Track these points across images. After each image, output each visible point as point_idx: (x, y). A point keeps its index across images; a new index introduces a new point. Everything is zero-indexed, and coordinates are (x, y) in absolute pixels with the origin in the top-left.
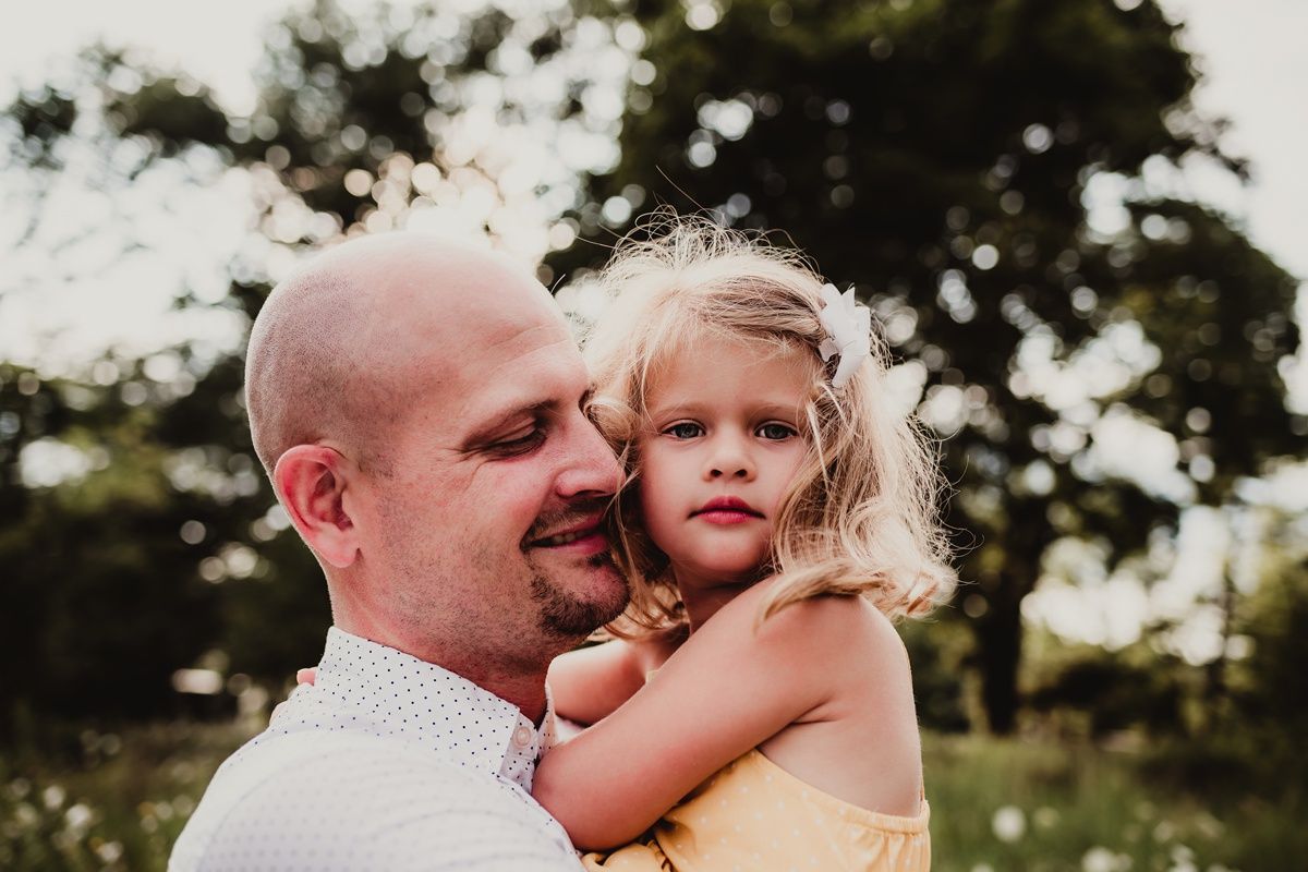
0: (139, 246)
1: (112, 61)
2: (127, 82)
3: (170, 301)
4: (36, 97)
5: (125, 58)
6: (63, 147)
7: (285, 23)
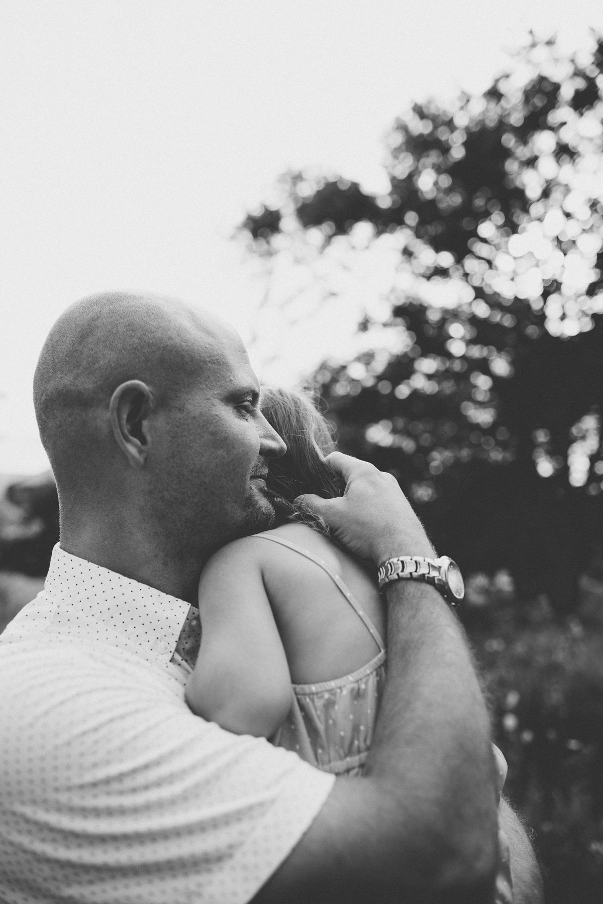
0: (334, 294)
1: (298, 178)
2: (308, 190)
3: (355, 327)
4: (257, 212)
5: (304, 176)
6: (277, 240)
7: (397, 128)
